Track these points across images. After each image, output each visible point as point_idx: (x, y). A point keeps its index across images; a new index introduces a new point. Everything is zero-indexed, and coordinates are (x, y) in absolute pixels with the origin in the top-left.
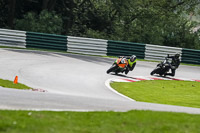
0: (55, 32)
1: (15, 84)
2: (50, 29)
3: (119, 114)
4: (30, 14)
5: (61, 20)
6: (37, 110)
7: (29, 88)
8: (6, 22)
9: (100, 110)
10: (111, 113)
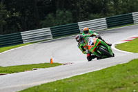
0: (69, 22)
1: (52, 64)
2: (65, 21)
3: (123, 65)
4: (49, 15)
5: (70, 13)
6: (68, 77)
7: (61, 64)
8: (35, 25)
9: (110, 66)
10: (118, 65)
